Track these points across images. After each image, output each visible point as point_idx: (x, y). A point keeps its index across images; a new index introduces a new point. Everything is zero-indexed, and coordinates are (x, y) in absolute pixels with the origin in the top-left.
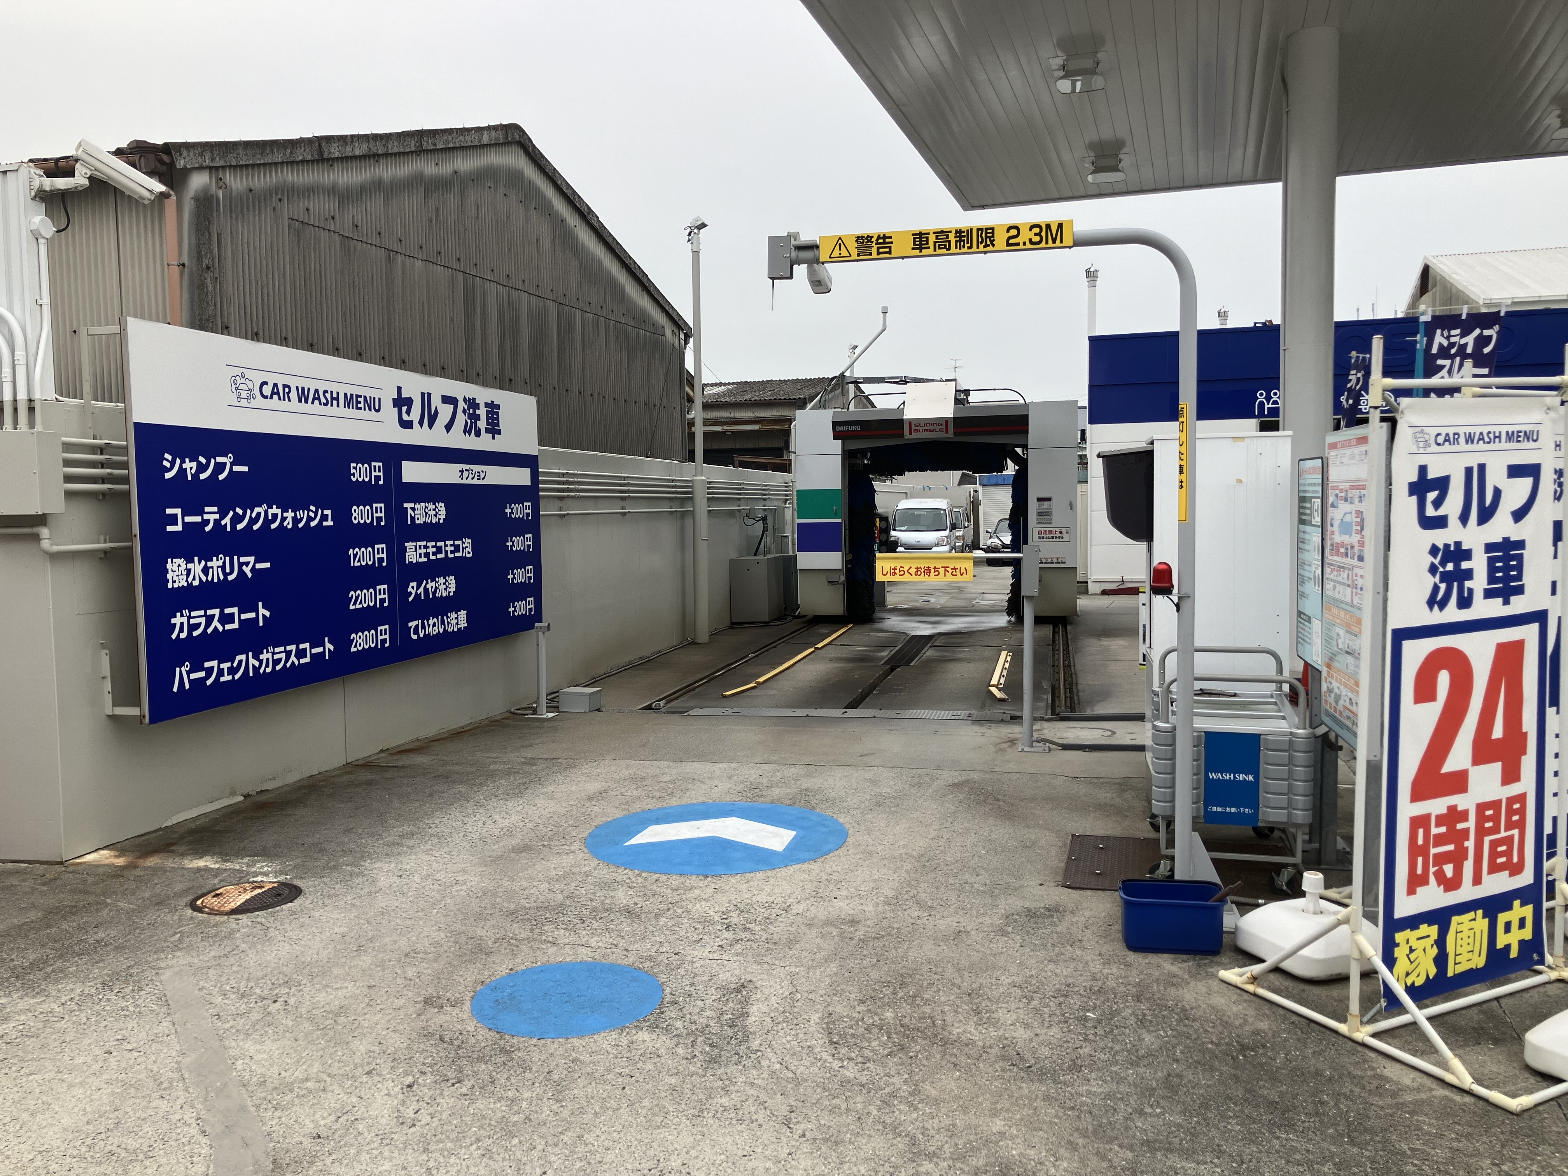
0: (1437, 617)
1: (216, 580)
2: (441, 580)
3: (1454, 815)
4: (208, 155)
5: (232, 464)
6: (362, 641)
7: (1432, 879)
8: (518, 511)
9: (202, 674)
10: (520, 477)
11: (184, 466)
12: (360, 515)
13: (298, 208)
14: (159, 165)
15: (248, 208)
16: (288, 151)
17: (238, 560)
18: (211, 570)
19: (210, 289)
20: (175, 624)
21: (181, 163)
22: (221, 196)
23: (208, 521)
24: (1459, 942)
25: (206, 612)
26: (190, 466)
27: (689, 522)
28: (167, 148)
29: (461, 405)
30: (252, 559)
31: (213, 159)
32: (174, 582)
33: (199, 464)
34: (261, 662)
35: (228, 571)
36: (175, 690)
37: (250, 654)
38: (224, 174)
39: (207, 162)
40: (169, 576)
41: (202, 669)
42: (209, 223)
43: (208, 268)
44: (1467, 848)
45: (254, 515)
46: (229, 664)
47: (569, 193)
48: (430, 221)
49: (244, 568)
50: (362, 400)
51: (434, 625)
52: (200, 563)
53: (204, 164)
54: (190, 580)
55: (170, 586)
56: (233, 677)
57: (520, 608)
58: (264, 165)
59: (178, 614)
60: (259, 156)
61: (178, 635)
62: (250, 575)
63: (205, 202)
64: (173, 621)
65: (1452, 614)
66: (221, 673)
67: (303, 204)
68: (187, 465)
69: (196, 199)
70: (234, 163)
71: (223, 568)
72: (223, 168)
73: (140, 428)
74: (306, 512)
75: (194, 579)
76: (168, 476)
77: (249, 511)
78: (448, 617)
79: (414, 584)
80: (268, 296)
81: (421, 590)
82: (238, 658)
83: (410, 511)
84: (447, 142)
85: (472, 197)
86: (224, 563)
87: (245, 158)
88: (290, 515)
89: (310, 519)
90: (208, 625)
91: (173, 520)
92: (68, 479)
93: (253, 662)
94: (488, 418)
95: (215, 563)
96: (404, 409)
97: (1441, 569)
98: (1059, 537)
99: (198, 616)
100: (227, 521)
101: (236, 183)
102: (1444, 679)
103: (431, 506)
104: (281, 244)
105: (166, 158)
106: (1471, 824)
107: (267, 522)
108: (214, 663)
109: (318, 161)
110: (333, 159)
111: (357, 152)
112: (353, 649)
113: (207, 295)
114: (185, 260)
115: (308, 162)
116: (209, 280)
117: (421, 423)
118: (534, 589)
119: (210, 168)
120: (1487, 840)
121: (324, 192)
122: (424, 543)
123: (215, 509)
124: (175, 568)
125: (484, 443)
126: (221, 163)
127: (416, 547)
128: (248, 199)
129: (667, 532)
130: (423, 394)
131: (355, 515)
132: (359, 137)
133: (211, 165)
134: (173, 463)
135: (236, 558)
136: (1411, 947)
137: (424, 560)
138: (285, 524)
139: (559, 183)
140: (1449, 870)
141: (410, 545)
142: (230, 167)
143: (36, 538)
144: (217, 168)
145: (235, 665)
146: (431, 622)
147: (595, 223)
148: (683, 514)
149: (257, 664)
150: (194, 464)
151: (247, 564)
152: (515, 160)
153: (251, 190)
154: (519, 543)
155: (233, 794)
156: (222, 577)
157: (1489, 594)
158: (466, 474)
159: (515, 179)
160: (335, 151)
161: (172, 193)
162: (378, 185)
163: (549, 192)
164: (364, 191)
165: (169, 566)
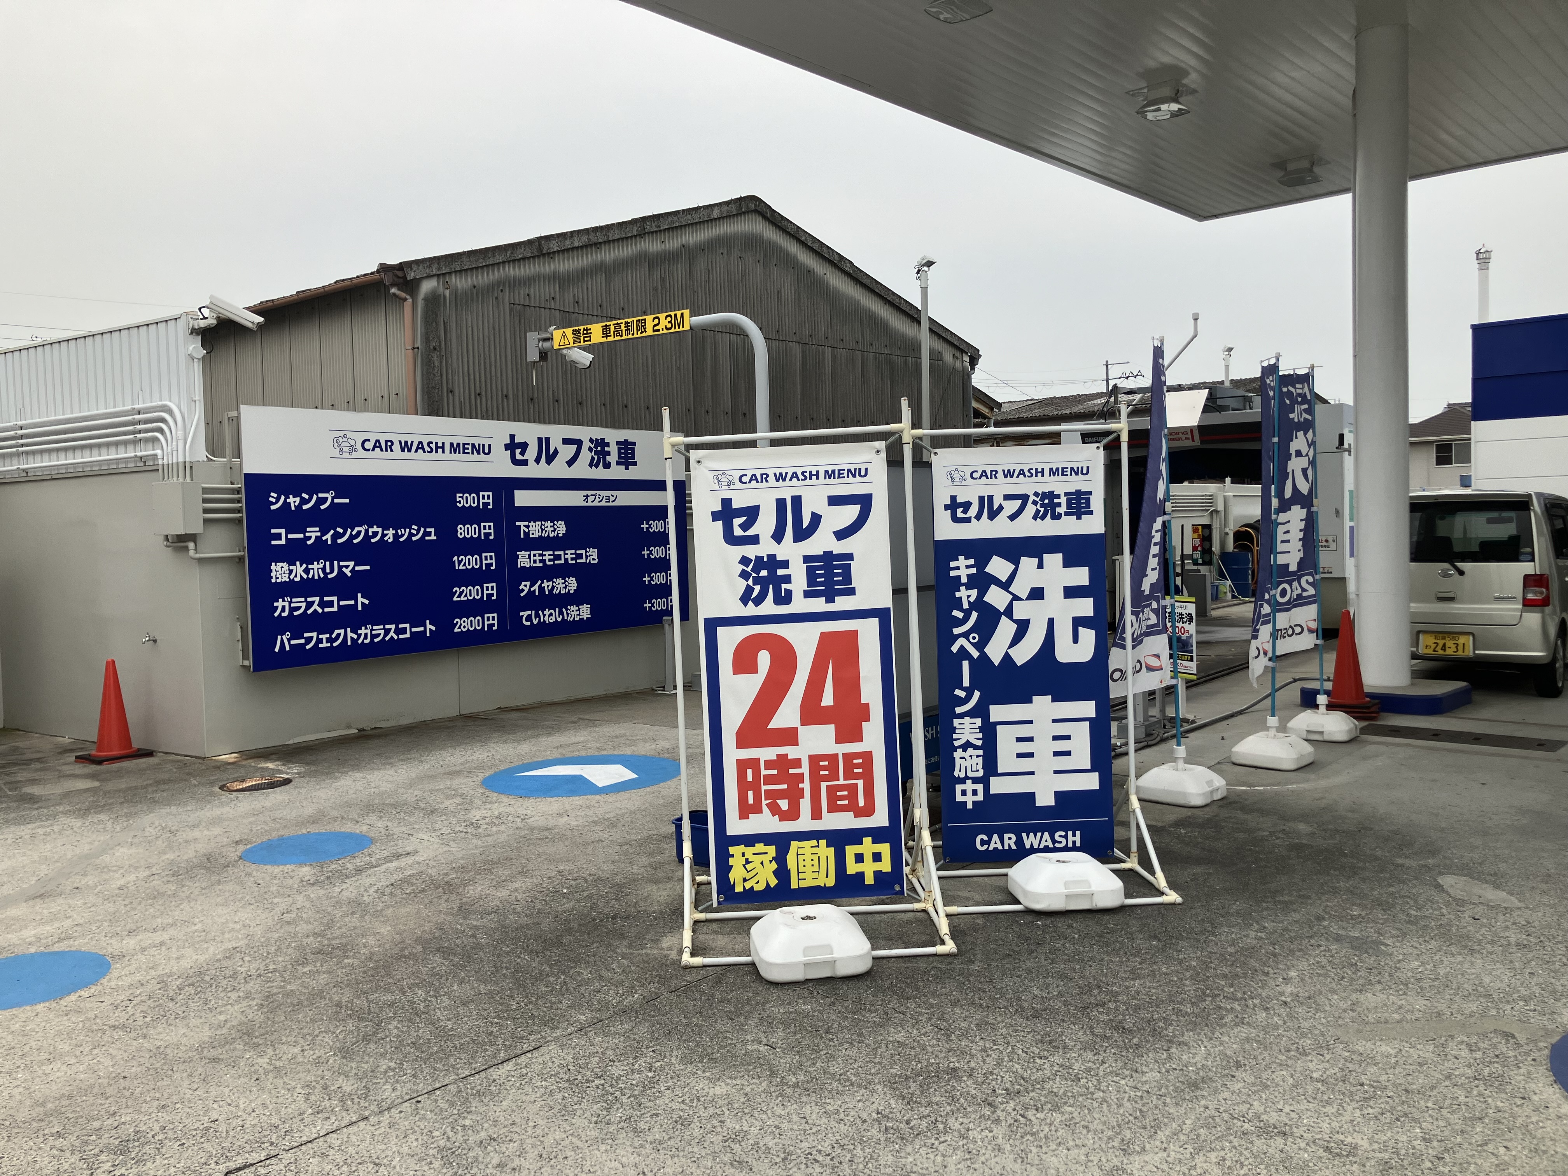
0: (751, 610)
1: (316, 577)
2: (560, 581)
3: (783, 762)
4: (436, 266)
5: (333, 498)
6: (464, 624)
7: (765, 809)
8: (658, 526)
9: (303, 641)
11: (288, 500)
12: (463, 531)
13: (520, 296)
14: (396, 279)
15: (472, 300)
16: (509, 252)
17: (338, 564)
18: (312, 571)
19: (436, 364)
20: (277, 607)
21: (411, 276)
22: (448, 294)
23: (310, 538)
24: (801, 863)
25: (306, 600)
26: (294, 501)
28: (401, 266)
29: (586, 445)
30: (352, 564)
31: (439, 269)
32: (277, 578)
33: (302, 499)
34: (359, 636)
35: (328, 571)
36: (277, 650)
37: (349, 629)
38: (451, 279)
39: (435, 271)
40: (273, 574)
41: (303, 638)
42: (437, 316)
43: (435, 349)
44: (803, 789)
45: (354, 533)
46: (328, 636)
47: (816, 246)
48: (656, 289)
49: (344, 569)
50: (470, 447)
51: (551, 615)
52: (301, 566)
53: (432, 274)
54: (292, 577)
55: (273, 580)
56: (332, 645)
57: (659, 604)
58: (487, 266)
59: (280, 600)
60: (481, 260)
61: (280, 614)
62: (349, 574)
63: (433, 301)
64: (276, 604)
65: (768, 607)
66: (320, 641)
67: (524, 291)
68: (291, 500)
69: (426, 299)
70: (458, 269)
71: (324, 569)
72: (450, 273)
73: (247, 476)
74: (408, 530)
75: (296, 576)
76: (273, 507)
77: (349, 530)
78: (567, 609)
79: (528, 583)
80: (490, 365)
81: (536, 587)
82: (337, 632)
83: (523, 528)
84: (673, 222)
86: (325, 566)
87: (468, 263)
88: (391, 532)
89: (411, 535)
90: (308, 608)
91: (278, 537)
92: (206, 511)
93: (350, 634)
94: (619, 453)
95: (316, 566)
96: (518, 451)
97: (754, 575)
98: (1325, 546)
99: (299, 602)
100: (328, 537)
101: (461, 283)
102: (764, 659)
103: (549, 524)
104: (502, 324)
105: (400, 274)
106: (805, 769)
107: (367, 537)
108: (314, 634)
109: (539, 256)
110: (554, 253)
111: (576, 244)
112: (456, 630)
113: (433, 370)
114: (418, 344)
115: (529, 258)
116: (435, 358)
117: (538, 460)
119: (438, 276)
120: (824, 785)
121: (544, 280)
122: (541, 552)
123: (317, 529)
124: (279, 568)
125: (617, 472)
126: (448, 270)
127: (529, 555)
128: (472, 293)
130: (540, 440)
131: (460, 531)
132: (579, 232)
133: (438, 273)
134: (278, 500)
135: (336, 563)
136: (747, 860)
137: (538, 564)
138: (386, 539)
139: (803, 239)
140: (784, 804)
141: (521, 554)
142: (456, 272)
143: (186, 548)
144: (444, 274)
145: (333, 636)
146: (547, 612)
147: (848, 269)
149: (355, 637)
150: (298, 499)
151: (347, 567)
153: (475, 287)
154: (659, 552)
155: (349, 727)
156: (322, 575)
157: (807, 594)
158: (591, 499)
159: (752, 243)
160: (554, 246)
161: (408, 297)
162: (599, 268)
163: (793, 248)
164: (583, 274)
165: (273, 567)
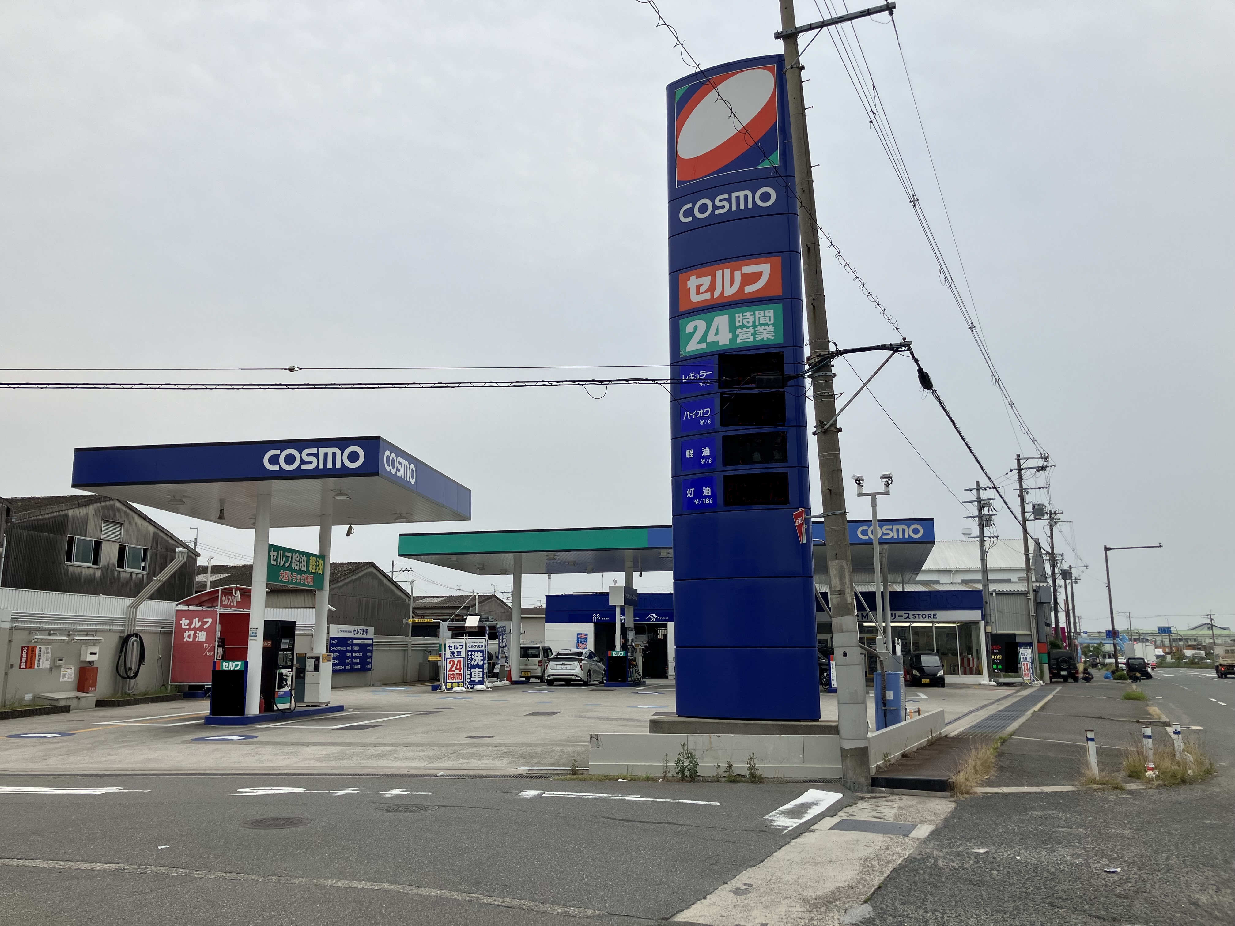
2: (357, 660)
8: (369, 648)
10: (370, 642)
27: (406, 652)
29: (363, 630)
51: (356, 667)
57: (368, 666)
65: (453, 657)
78: (358, 666)
79: (354, 660)
83: (354, 648)
85: (362, 580)
94: (366, 631)
96: (355, 632)
103: (357, 647)
117: (357, 634)
118: (371, 663)
122: (356, 653)
125: (365, 636)
129: (401, 654)
130: (357, 629)
137: (356, 655)
148: (405, 650)
152: (372, 570)
154: (369, 654)
158: (362, 642)
159: (370, 572)
